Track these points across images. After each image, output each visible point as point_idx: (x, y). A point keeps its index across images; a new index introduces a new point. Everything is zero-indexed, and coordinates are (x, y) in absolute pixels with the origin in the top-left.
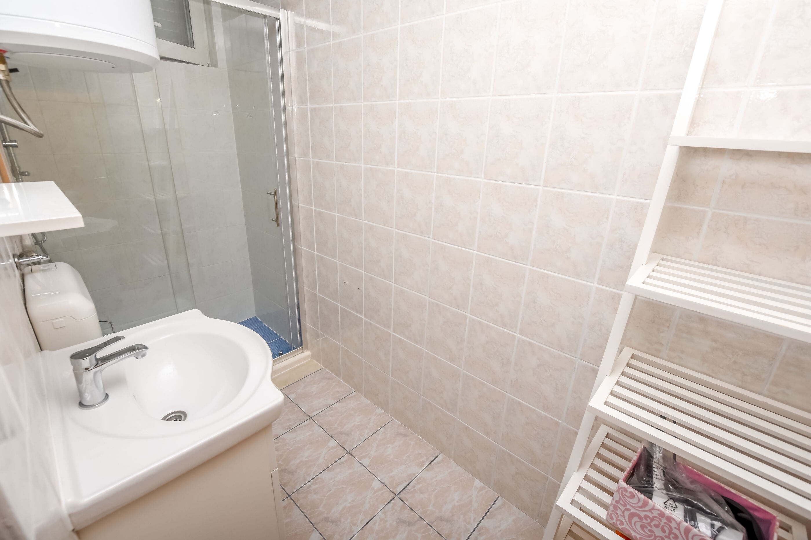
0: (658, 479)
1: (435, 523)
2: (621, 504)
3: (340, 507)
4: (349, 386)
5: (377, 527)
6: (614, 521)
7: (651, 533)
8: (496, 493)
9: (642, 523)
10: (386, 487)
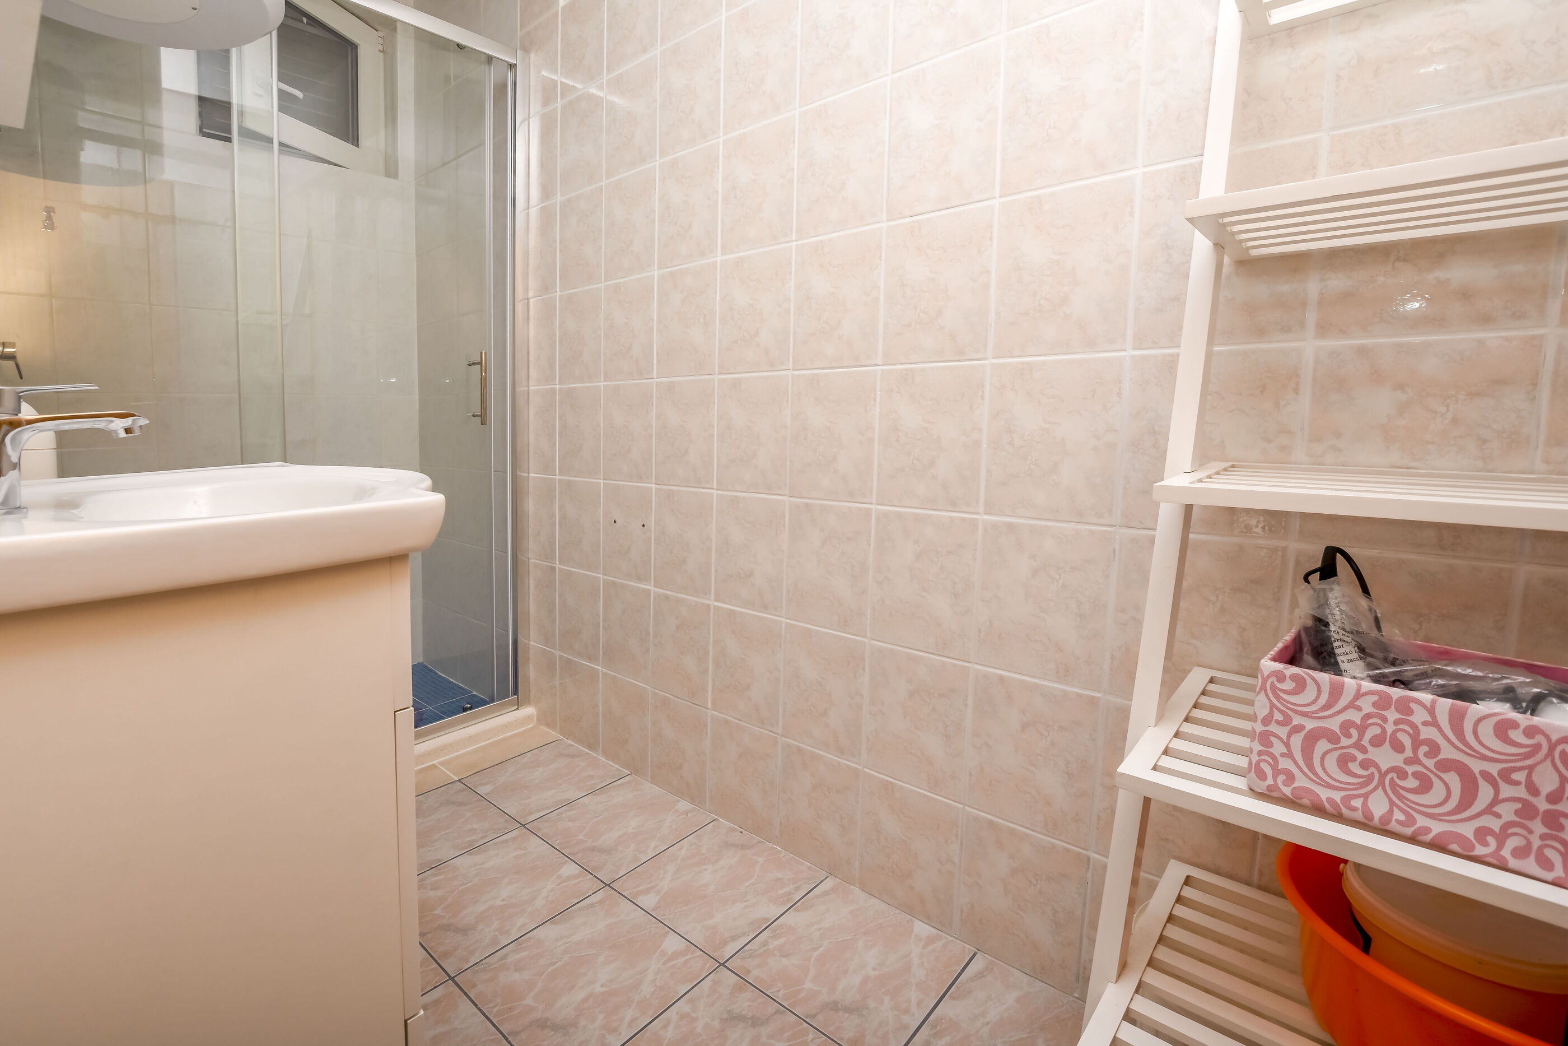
0: (1351, 661)
1: (820, 1017)
2: (1278, 722)
3: (580, 996)
4: (617, 766)
5: (670, 1034)
6: (1270, 781)
7: (1367, 769)
8: (967, 946)
9: (1340, 752)
10: (697, 947)
